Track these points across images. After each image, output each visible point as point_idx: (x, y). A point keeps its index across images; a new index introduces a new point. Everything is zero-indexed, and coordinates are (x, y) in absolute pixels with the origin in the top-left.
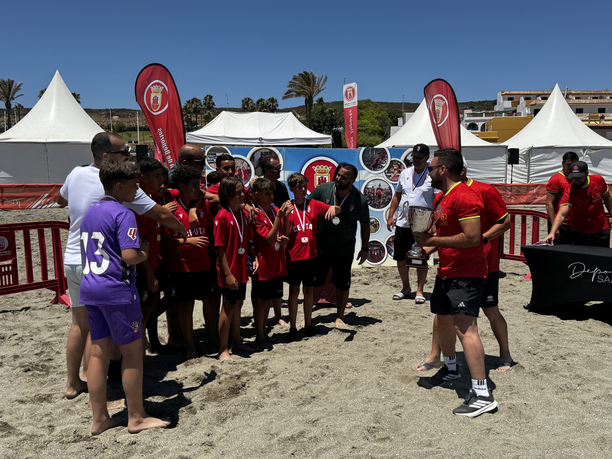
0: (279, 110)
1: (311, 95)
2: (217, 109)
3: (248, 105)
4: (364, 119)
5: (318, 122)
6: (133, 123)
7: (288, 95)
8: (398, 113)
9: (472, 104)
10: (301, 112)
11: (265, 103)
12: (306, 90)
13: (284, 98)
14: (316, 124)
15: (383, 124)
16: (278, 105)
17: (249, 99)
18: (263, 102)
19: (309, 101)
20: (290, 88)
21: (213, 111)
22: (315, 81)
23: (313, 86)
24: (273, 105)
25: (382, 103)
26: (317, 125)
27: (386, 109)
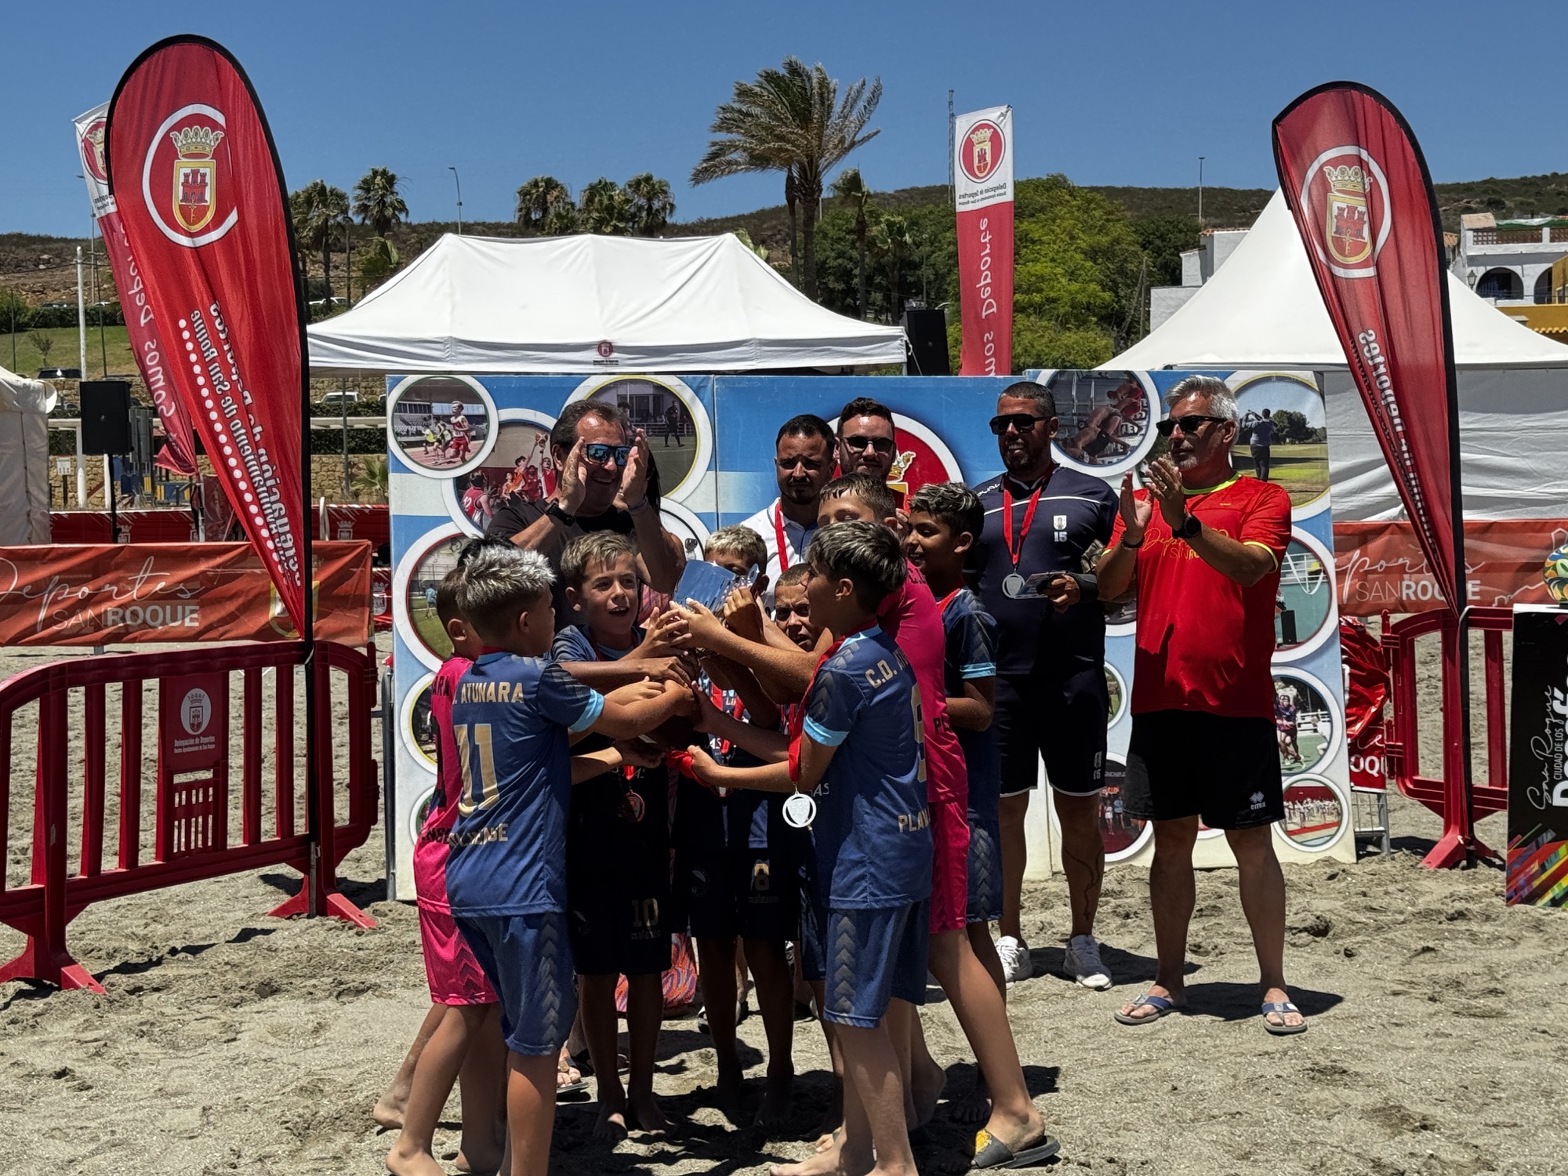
0: (674, 226)
1: (811, 162)
2: (414, 229)
3: (545, 211)
4: (1035, 261)
5: (845, 275)
6: (56, 294)
7: (714, 165)
8: (1181, 231)
9: (1494, 191)
10: (770, 237)
11: (618, 198)
12: (788, 141)
13: (701, 176)
14: (837, 281)
15: (1119, 280)
16: (672, 206)
17: (550, 184)
18: (611, 198)
19: (803, 188)
20: (723, 137)
21: (396, 238)
22: (830, 106)
23: (822, 125)
24: (650, 207)
25: (1111, 192)
26: (840, 286)
27: (1128, 214)
